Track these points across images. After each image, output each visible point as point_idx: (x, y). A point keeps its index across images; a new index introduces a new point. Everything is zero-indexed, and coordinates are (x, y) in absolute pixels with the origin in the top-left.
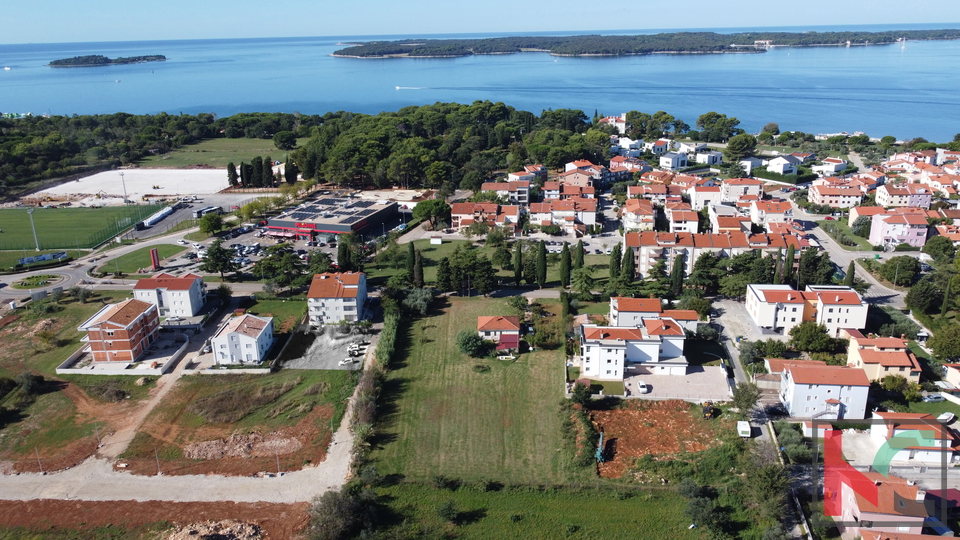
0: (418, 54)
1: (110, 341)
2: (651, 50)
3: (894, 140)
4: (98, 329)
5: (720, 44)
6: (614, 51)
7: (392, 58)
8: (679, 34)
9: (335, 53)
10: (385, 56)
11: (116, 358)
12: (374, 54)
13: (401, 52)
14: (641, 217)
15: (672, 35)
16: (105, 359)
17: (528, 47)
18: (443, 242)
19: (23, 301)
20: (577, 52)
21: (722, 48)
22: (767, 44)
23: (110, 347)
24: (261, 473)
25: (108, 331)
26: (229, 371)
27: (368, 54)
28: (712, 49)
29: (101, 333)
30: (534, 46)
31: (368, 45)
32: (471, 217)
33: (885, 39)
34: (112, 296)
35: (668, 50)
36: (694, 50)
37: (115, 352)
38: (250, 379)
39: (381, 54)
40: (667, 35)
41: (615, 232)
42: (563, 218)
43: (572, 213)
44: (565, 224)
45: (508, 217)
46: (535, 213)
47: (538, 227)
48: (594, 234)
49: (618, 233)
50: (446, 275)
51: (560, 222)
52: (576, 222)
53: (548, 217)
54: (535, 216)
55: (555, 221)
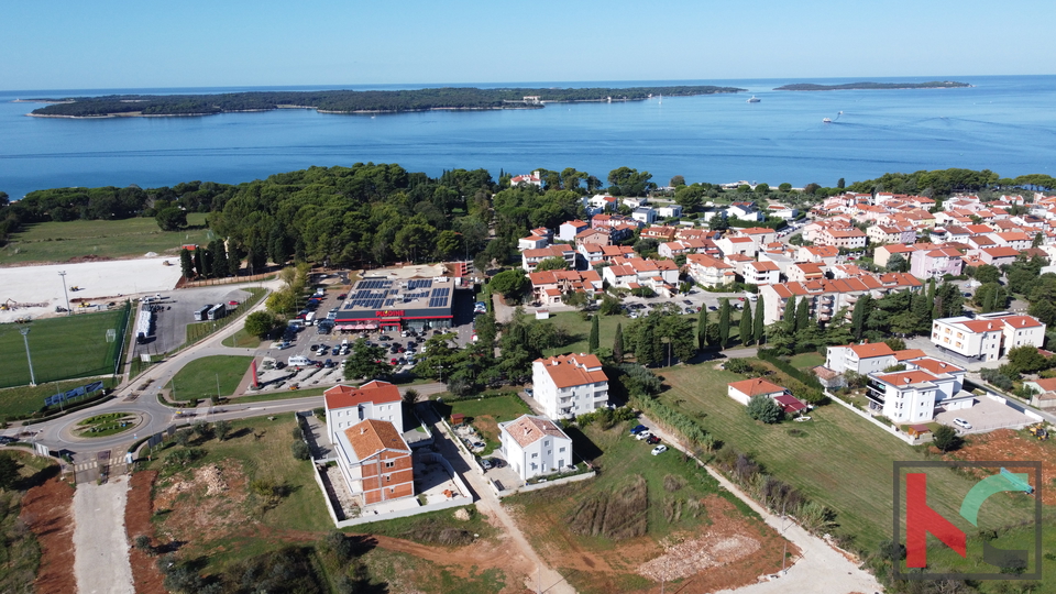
0: (153, 112)
1: (388, 474)
2: (429, 106)
3: (790, 187)
4: (375, 461)
5: (496, 100)
6: (392, 108)
7: (120, 117)
8: (444, 90)
9: (35, 112)
10: (110, 115)
11: (393, 495)
12: (92, 113)
13: (128, 109)
14: (722, 271)
15: (438, 91)
16: (378, 499)
17: (282, 103)
18: (550, 316)
19: (133, 450)
20: (350, 109)
21: (500, 104)
22: (536, 100)
23: (387, 481)
24: (761, 577)
25: (389, 461)
26: (551, 483)
27: (85, 114)
28: (493, 104)
29: (378, 466)
30: (289, 103)
31: (81, 101)
32: (555, 286)
33: (638, 94)
34: (250, 426)
35: (447, 106)
36: (473, 106)
37: (392, 487)
38: (583, 487)
39: (104, 112)
40: (432, 90)
41: (695, 288)
42: (649, 278)
43: (657, 273)
44: (653, 284)
45: (593, 283)
46: (620, 276)
47: (628, 291)
48: (685, 291)
49: (699, 289)
50: (649, 346)
51: (646, 282)
52: (665, 282)
53: (633, 279)
54: (620, 279)
55: (640, 282)
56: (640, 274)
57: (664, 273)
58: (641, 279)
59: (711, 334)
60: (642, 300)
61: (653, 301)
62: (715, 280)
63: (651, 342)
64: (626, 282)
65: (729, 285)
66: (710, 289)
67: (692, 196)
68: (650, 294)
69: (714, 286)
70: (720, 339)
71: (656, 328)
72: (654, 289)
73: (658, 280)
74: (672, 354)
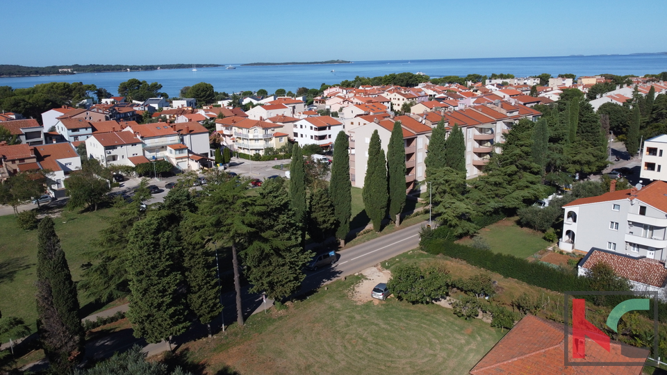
14: (269, 131)
41: (234, 160)
42: (163, 148)
43: (175, 139)
44: (171, 156)
45: (63, 161)
46: (114, 147)
47: (128, 169)
48: (223, 163)
49: (241, 160)
50: (173, 280)
51: (160, 155)
52: (190, 152)
53: (138, 150)
54: (113, 152)
55: (149, 155)
56: (149, 143)
57: (187, 138)
58: (151, 150)
59: (319, 215)
60: (156, 181)
61: (173, 180)
62: (261, 144)
63: (177, 264)
64: (125, 156)
65: (281, 150)
66: (257, 158)
67: (203, 91)
68: (167, 170)
69: (262, 153)
70: (337, 224)
71: (189, 220)
72: (174, 162)
73: (180, 148)
74: (245, 282)
